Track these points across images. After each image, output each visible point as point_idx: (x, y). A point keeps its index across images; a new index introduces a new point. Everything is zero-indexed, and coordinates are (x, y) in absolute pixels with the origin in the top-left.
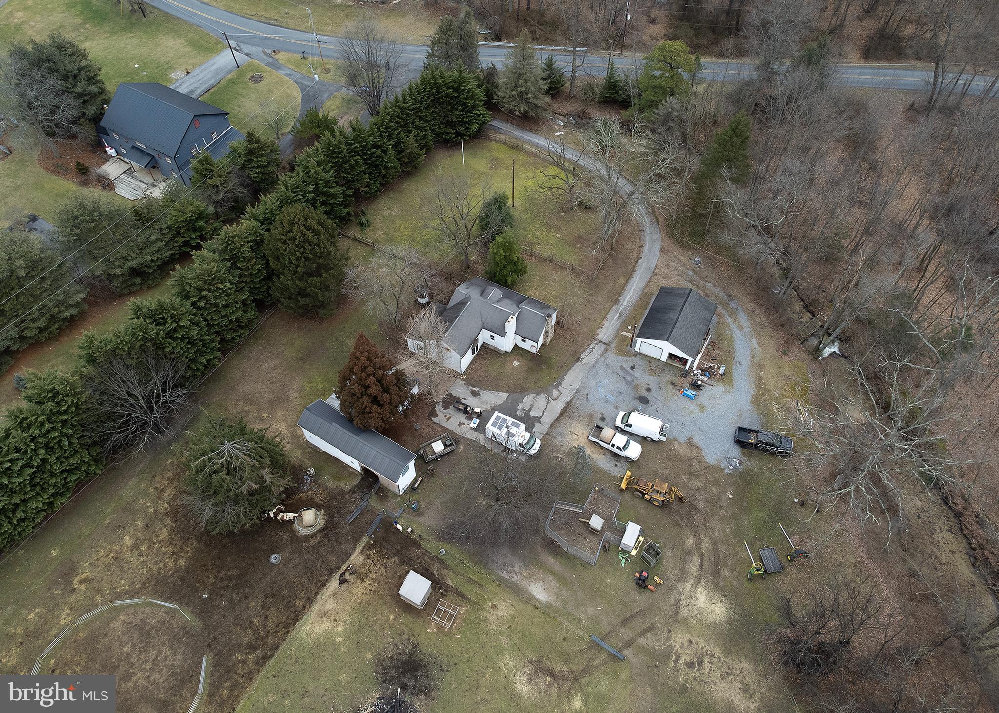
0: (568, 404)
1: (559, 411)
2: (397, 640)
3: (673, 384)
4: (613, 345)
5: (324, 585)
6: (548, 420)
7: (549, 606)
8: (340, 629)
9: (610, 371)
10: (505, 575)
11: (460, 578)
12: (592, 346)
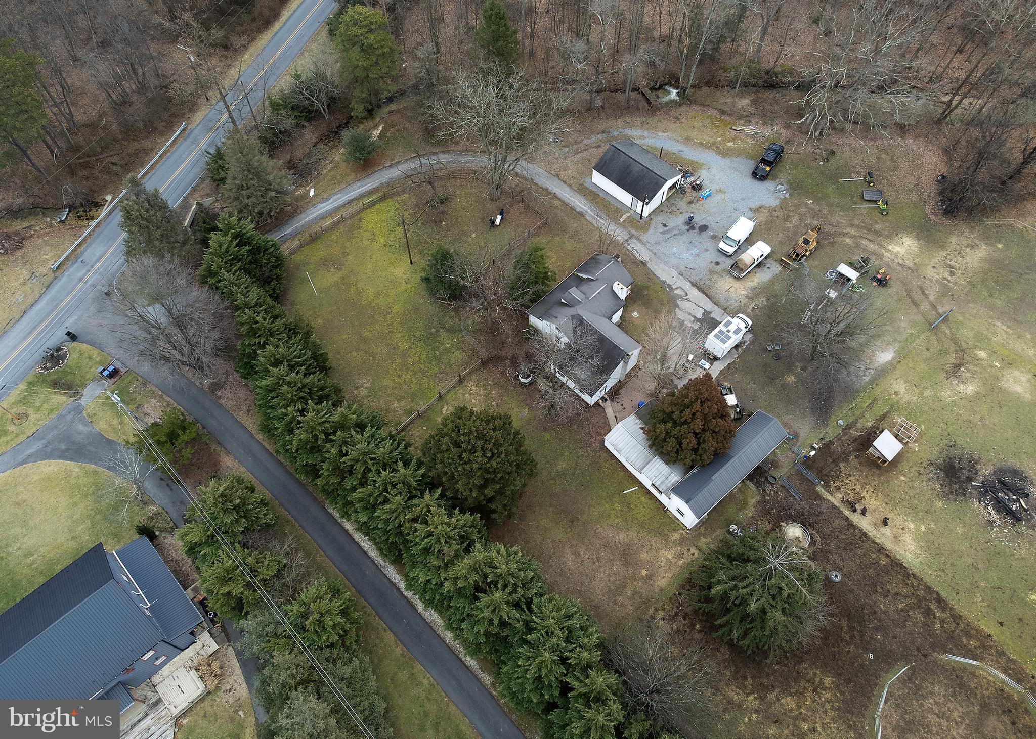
0: (694, 285)
1: (700, 294)
2: (925, 478)
3: (690, 203)
4: (634, 232)
5: (865, 534)
6: (709, 306)
7: (898, 352)
8: (912, 526)
9: (663, 243)
10: (867, 379)
11: (867, 415)
12: (629, 248)
